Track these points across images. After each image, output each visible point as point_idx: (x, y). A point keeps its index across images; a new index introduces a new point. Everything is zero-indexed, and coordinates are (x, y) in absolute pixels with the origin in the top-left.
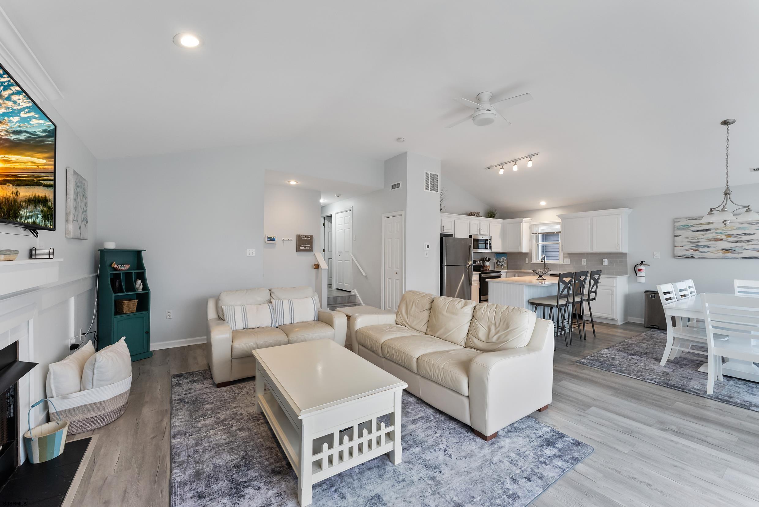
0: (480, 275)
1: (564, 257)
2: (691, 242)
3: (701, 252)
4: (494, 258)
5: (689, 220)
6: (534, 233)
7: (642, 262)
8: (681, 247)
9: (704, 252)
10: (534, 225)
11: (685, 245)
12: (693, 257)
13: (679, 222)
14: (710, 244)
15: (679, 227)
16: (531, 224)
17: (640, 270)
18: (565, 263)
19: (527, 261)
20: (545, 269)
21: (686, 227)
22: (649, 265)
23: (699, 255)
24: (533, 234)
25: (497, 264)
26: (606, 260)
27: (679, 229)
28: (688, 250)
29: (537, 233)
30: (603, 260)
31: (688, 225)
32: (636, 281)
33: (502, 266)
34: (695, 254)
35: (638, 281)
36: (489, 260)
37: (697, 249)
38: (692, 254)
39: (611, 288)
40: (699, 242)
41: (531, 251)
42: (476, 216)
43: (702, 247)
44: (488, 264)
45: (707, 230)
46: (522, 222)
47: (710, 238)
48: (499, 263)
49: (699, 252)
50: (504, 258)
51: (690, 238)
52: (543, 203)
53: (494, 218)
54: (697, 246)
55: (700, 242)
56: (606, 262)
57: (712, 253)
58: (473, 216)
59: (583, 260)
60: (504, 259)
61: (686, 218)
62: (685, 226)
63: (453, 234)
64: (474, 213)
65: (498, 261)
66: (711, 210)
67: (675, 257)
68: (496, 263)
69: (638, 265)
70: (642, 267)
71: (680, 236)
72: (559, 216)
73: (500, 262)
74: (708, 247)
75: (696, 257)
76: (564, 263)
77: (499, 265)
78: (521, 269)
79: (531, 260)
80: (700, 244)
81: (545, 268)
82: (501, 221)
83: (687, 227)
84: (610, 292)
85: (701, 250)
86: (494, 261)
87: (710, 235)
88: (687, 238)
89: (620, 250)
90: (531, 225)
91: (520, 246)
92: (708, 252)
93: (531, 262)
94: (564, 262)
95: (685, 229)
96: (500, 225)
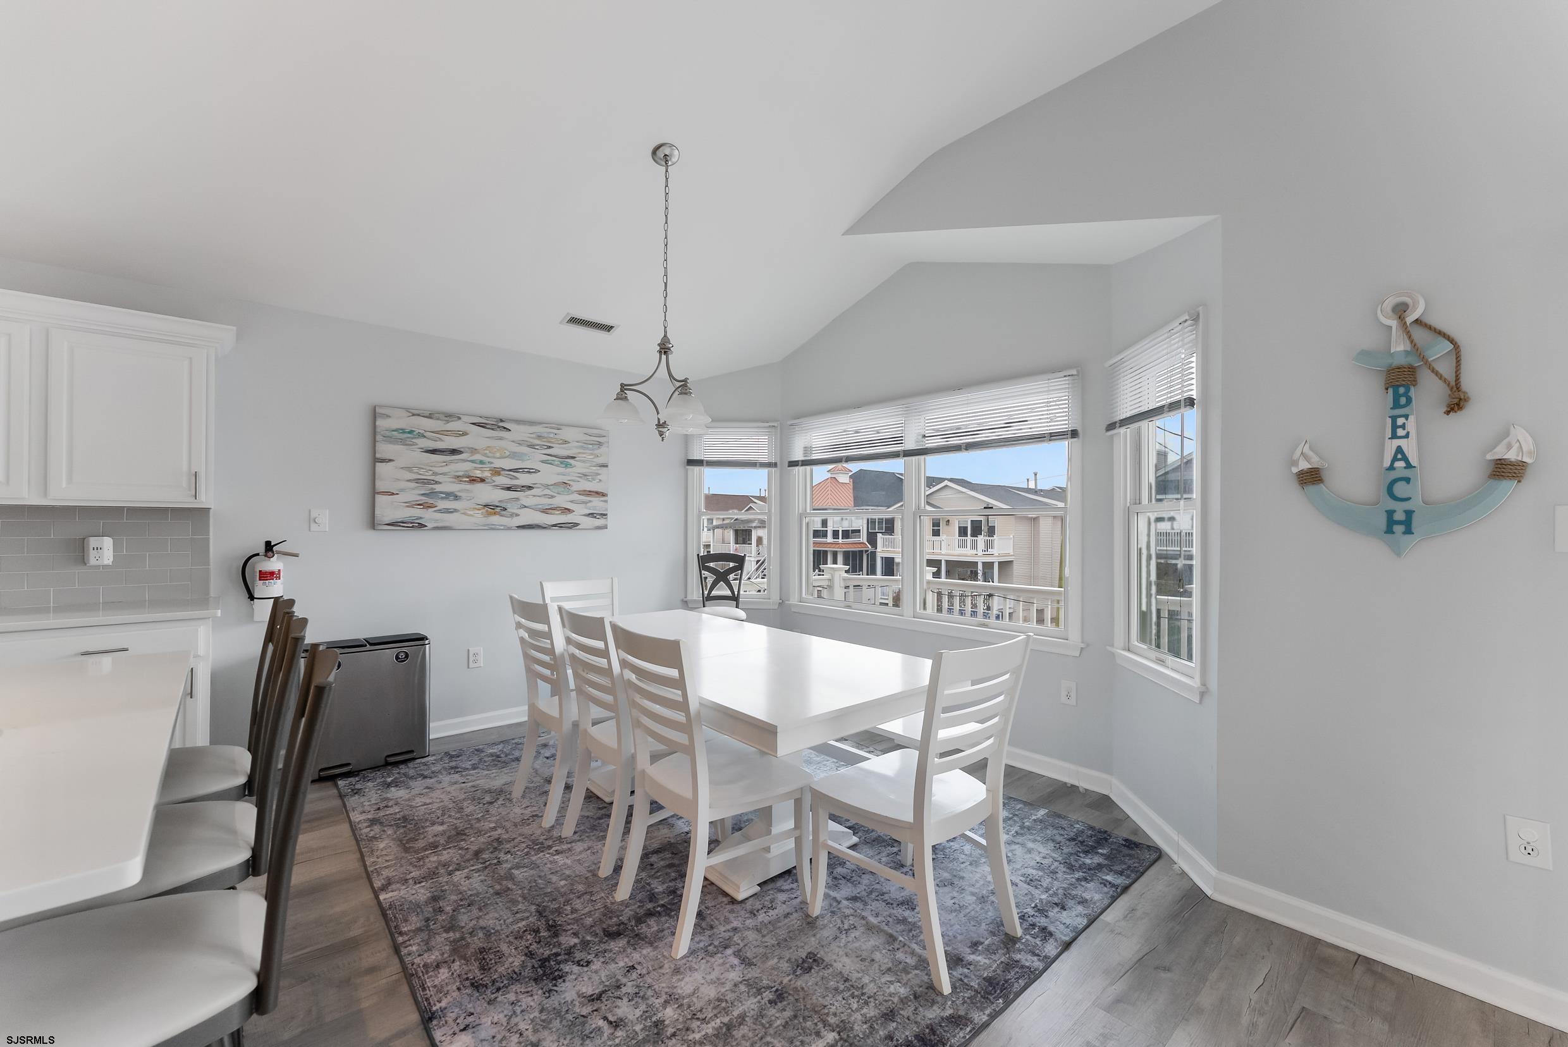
2: (417, 481)
3: (440, 511)
5: (414, 415)
7: (269, 547)
8: (393, 494)
9: (448, 511)
11: (402, 490)
12: (422, 526)
13: (388, 416)
14: (459, 491)
15: (388, 434)
17: (270, 575)
21: (406, 436)
22: (296, 555)
23: (436, 521)
26: (108, 543)
27: (389, 439)
28: (411, 505)
30: (85, 537)
31: (411, 432)
34: (428, 516)
35: (256, 619)
37: (431, 501)
38: (421, 518)
39: (189, 663)
40: (437, 483)
43: (442, 498)
45: (454, 452)
47: (461, 474)
49: (435, 511)
51: (415, 470)
54: (432, 494)
55: (440, 483)
56: (104, 550)
57: (463, 515)
61: (407, 410)
62: (403, 431)
66: (624, 387)
67: (373, 523)
69: (258, 555)
70: (274, 564)
71: (390, 460)
74: (456, 498)
75: (430, 525)
80: (438, 488)
83: (409, 435)
85: (442, 504)
87: (460, 466)
88: (409, 469)
89: (203, 497)
92: (456, 511)
95: (403, 442)
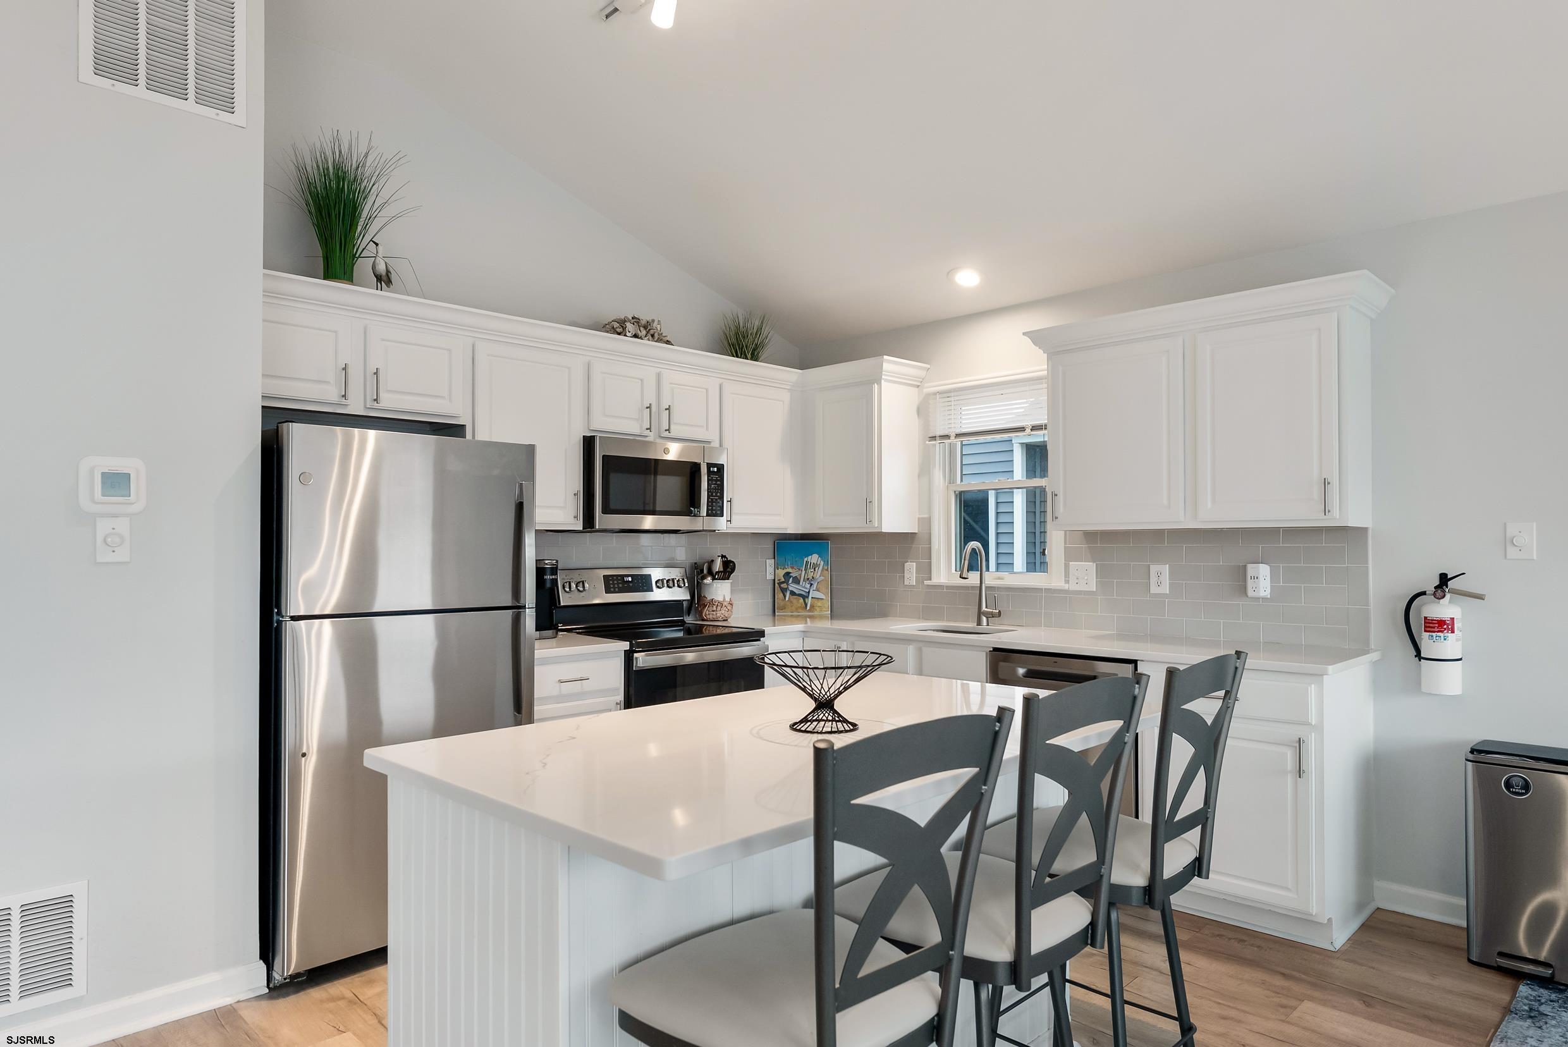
0: (629, 656)
1: (1070, 555)
4: (770, 563)
6: (938, 433)
7: (1444, 579)
10: (935, 394)
16: (926, 391)
17: (1440, 626)
18: (1072, 587)
19: (911, 568)
20: (985, 614)
22: (1479, 597)
24: (933, 438)
25: (784, 591)
29: (947, 437)
30: (1250, 566)
32: (1415, 685)
33: (805, 597)
35: (1424, 689)
36: (728, 568)
39: (1294, 732)
41: (927, 523)
42: (636, 336)
44: (719, 591)
46: (879, 384)
48: (793, 587)
50: (814, 558)
52: (968, 278)
53: (754, 357)
56: (1262, 581)
58: (619, 334)
59: (1154, 569)
60: (815, 566)
63: (464, 426)
64: (622, 323)
65: (787, 574)
68: (780, 584)
69: (1424, 593)
70: (1444, 609)
72: (1036, 337)
73: (797, 581)
76: (1066, 587)
77: (793, 593)
78: (882, 613)
79: (926, 570)
81: (984, 608)
82: (792, 375)
84: (1290, 755)
86: (770, 577)
89: (1336, 512)
90: (928, 395)
91: (869, 503)
93: (926, 582)
94: (1067, 582)
96: (786, 397)
